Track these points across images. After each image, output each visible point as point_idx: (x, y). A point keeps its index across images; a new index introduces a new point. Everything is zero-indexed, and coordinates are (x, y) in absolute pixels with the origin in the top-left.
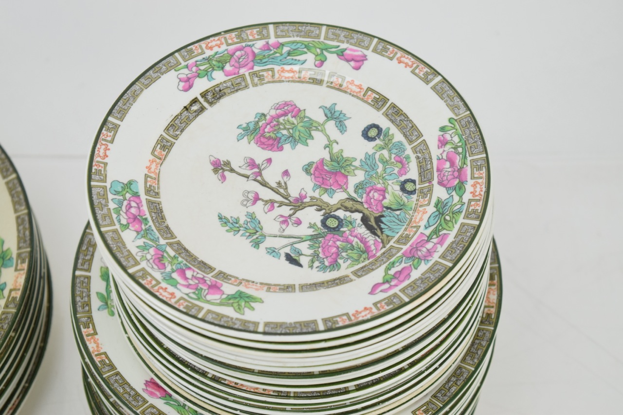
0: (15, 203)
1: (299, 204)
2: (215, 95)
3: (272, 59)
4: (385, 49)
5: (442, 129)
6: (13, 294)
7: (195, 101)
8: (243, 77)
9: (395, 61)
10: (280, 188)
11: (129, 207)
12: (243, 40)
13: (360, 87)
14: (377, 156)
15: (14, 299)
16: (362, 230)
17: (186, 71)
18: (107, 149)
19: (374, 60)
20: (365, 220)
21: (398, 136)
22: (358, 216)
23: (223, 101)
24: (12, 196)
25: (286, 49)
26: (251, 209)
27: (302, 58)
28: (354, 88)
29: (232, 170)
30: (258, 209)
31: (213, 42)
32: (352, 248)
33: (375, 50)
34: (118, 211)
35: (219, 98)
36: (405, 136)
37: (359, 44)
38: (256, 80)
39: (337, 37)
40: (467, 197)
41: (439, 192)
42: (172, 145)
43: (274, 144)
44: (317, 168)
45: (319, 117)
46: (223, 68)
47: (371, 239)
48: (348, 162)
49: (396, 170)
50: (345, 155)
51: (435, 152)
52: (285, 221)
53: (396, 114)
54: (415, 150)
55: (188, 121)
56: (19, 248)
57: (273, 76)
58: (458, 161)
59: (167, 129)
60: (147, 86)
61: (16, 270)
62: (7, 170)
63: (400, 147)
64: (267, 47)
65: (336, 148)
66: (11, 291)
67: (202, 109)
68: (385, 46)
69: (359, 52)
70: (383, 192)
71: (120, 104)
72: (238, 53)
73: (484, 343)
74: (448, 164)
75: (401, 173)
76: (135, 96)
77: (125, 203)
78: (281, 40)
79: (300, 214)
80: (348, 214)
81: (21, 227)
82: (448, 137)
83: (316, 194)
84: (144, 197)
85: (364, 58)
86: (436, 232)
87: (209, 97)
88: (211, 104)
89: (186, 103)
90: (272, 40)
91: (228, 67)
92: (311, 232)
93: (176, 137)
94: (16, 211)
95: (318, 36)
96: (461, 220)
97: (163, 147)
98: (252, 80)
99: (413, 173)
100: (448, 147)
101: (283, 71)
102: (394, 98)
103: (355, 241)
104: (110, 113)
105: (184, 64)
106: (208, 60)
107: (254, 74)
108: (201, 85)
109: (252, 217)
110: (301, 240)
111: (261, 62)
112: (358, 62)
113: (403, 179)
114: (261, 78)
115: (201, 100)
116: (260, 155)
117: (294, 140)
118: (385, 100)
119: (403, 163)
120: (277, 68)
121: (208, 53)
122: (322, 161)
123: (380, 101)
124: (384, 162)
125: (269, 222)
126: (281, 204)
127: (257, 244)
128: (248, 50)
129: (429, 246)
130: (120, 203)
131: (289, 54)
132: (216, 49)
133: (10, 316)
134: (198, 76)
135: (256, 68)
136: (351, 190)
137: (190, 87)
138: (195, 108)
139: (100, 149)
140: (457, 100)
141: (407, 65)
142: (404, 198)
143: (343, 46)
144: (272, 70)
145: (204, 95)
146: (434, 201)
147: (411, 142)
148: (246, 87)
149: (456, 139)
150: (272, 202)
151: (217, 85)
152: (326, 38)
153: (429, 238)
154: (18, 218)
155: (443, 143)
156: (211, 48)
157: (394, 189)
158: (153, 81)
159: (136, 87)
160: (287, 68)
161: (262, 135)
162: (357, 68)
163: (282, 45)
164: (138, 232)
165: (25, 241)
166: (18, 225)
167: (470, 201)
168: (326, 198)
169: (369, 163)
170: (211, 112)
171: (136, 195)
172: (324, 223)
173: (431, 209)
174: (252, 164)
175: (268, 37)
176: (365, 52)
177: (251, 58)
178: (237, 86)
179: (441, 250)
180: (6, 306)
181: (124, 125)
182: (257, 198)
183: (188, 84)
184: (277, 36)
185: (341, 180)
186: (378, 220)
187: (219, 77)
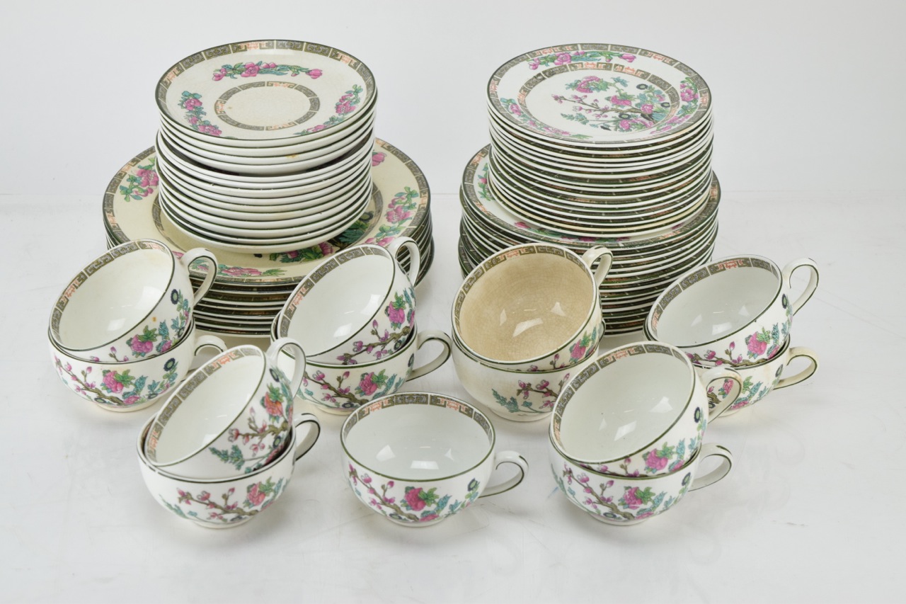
0: (413, 172)
1: (605, 110)
2: (551, 73)
3: (582, 59)
4: (647, 54)
5: (682, 82)
6: (422, 206)
7: (539, 75)
8: (565, 66)
9: (652, 58)
10: (595, 106)
11: (512, 108)
12: (563, 51)
13: (633, 70)
14: (646, 95)
15: (423, 208)
16: (642, 119)
17: (533, 62)
18: (495, 87)
19: (639, 58)
20: (643, 115)
21: (657, 88)
22: (639, 115)
23: (555, 76)
24: (411, 169)
25: (588, 55)
26: (579, 112)
27: (598, 58)
28: (629, 71)
29: (565, 99)
30: (583, 112)
31: (547, 51)
32: (637, 124)
33: (640, 54)
34: (507, 107)
35: (553, 75)
36: (661, 88)
37: (631, 52)
38: (573, 68)
39: (618, 49)
40: (698, 104)
41: (682, 103)
42: (529, 91)
43: (589, 90)
44: (613, 99)
45: (613, 82)
46: (553, 62)
47: (647, 122)
48: (631, 97)
49: (658, 99)
50: (628, 94)
51: (679, 90)
52: (599, 116)
53: (655, 80)
54: (667, 92)
55: (537, 83)
56: (420, 189)
57: (582, 66)
58: (692, 92)
59: (526, 84)
60: (512, 66)
61: (421, 197)
62: (405, 159)
63: (659, 92)
64: (578, 54)
65: (622, 92)
66: (420, 205)
67: (544, 79)
68: (645, 52)
69: (631, 55)
70: (652, 106)
71: (499, 71)
72: (561, 56)
73: (712, 208)
74: (687, 94)
75: (660, 100)
76: (507, 69)
77: (510, 106)
78: (585, 51)
79: (606, 114)
80: (633, 113)
81: (420, 181)
82: (686, 84)
83: (615, 107)
84: (518, 104)
85: (634, 57)
86: (683, 115)
87: (547, 74)
88: (548, 77)
89: (535, 75)
90: (580, 51)
91: (556, 61)
92: (614, 119)
93: (531, 88)
94: (414, 175)
95: (607, 49)
96: (697, 110)
97: (525, 91)
98: (570, 67)
99: (667, 99)
100: (686, 88)
101: (588, 64)
102: (652, 72)
103: (638, 122)
104: (494, 74)
105: (531, 59)
106: (545, 58)
107: (571, 65)
108: (541, 68)
109: (580, 115)
110: (609, 122)
111: (575, 60)
112: (631, 59)
113: (662, 102)
114: (575, 67)
115: (543, 75)
116: (580, 94)
117: (598, 90)
118: (648, 74)
119: (662, 98)
120: (584, 63)
121: (544, 55)
122: (616, 96)
123: (645, 75)
124: (649, 96)
125: (590, 116)
126: (595, 111)
127: (584, 123)
128: (567, 55)
129: (680, 119)
130: (508, 106)
131: (591, 56)
132: (549, 54)
133: (422, 214)
134: (540, 64)
135: (573, 62)
136: (633, 105)
137: (536, 68)
138: (540, 78)
139: (492, 87)
140: (689, 70)
141: (659, 59)
142: (664, 108)
143: (621, 53)
144: (582, 63)
145: (544, 72)
146: (681, 106)
147: (664, 90)
148: (567, 71)
149: (691, 85)
150: (590, 110)
151: (551, 69)
152: (611, 49)
153: (679, 117)
154: (417, 178)
155: (683, 87)
156: (546, 53)
157: (657, 106)
158: (515, 64)
159: (507, 65)
160: (590, 62)
161: (580, 87)
162: (631, 62)
163: (586, 53)
164: (519, 116)
165: (424, 186)
166: (418, 181)
167: (701, 104)
168: (619, 108)
169: (641, 97)
170: (548, 80)
171: (515, 104)
172: (620, 116)
173: (680, 109)
174: (576, 97)
175: (578, 49)
176: (635, 55)
177: (569, 58)
178: (562, 70)
179: (686, 120)
180: (419, 210)
181: (502, 80)
182: (581, 109)
183: (535, 67)
184: (583, 49)
185: (627, 102)
186: (650, 116)
187: (552, 65)
